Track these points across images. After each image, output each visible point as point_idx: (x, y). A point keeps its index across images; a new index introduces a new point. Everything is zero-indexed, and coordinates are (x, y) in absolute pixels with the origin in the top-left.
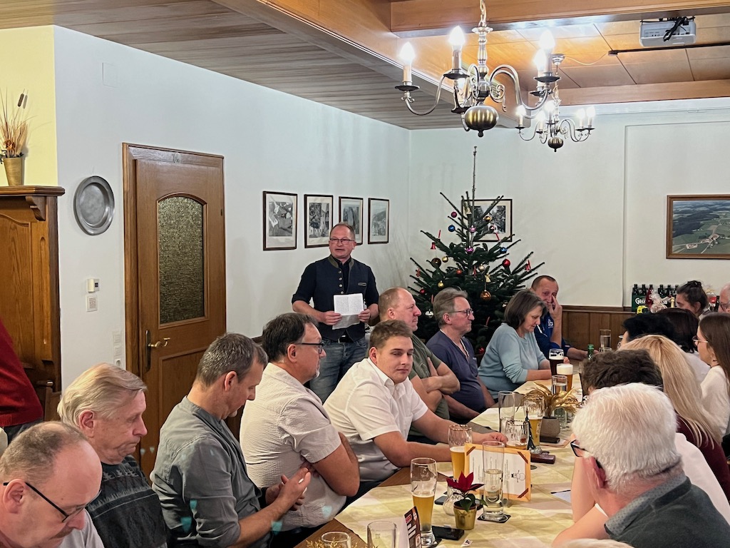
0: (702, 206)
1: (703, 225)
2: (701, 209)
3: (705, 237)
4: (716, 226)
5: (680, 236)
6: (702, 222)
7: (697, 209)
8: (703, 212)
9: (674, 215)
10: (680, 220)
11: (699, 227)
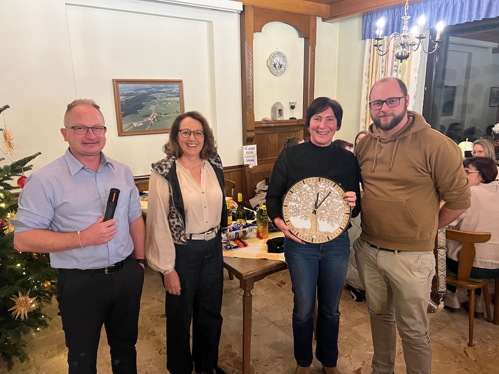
0: (143, 89)
1: (144, 105)
2: (142, 92)
3: (148, 116)
4: (155, 106)
5: (128, 116)
6: (144, 103)
7: (139, 92)
8: (144, 94)
9: (121, 98)
10: (127, 101)
11: (142, 107)
